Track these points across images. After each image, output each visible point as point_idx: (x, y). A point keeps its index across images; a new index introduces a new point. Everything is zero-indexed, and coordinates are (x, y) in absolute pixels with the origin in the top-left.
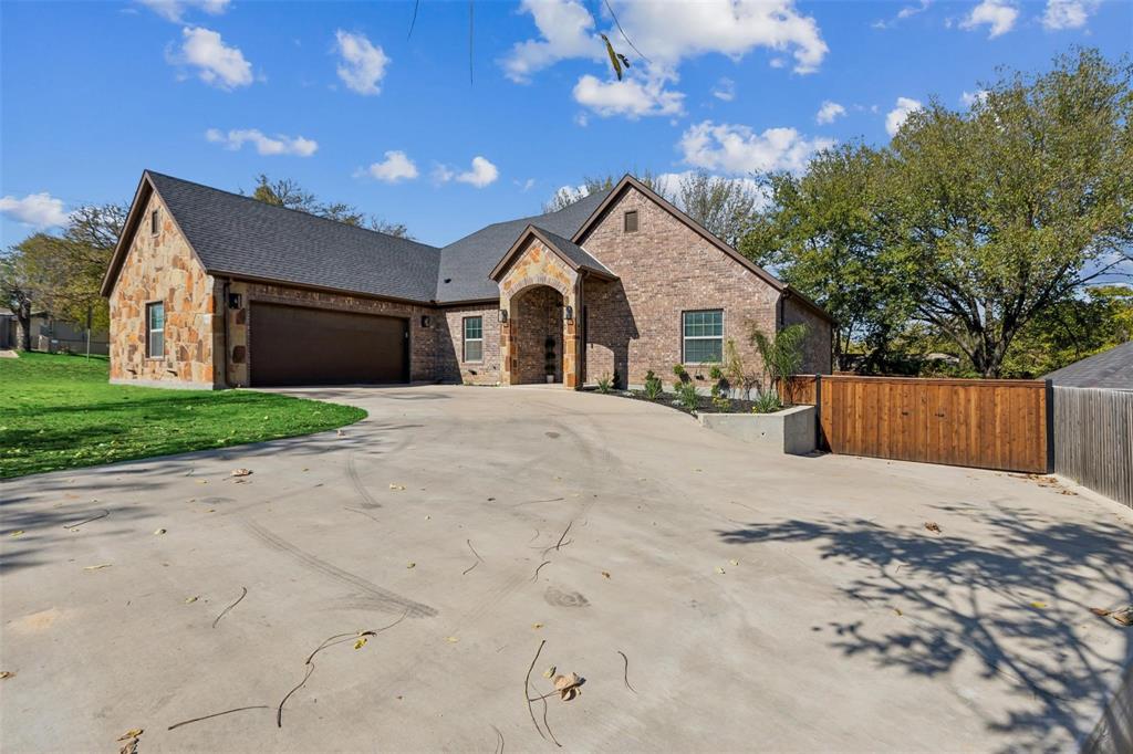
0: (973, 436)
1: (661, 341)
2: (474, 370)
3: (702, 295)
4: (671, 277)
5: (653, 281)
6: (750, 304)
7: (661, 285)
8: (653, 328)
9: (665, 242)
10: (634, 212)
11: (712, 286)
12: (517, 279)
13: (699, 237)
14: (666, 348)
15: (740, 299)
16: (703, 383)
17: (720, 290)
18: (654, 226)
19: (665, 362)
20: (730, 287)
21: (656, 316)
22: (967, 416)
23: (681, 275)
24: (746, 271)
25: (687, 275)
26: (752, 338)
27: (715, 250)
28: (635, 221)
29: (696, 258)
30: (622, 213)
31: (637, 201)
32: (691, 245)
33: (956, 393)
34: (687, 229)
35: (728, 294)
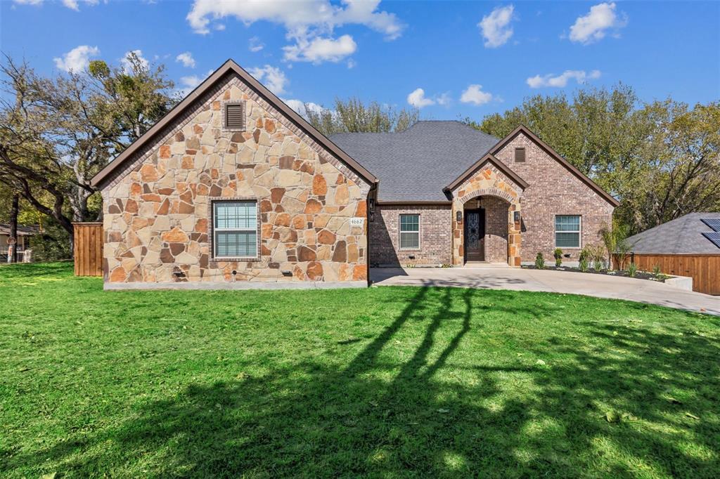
0: (700, 280)
1: (541, 234)
2: (412, 255)
3: (568, 205)
4: (548, 193)
5: (535, 195)
6: (598, 213)
7: (542, 198)
8: (536, 225)
9: (544, 171)
10: (523, 149)
11: (574, 201)
12: (470, 190)
13: (567, 171)
14: (544, 238)
15: (592, 210)
16: (569, 259)
17: (580, 204)
18: (537, 160)
19: (544, 247)
20: (586, 203)
21: (538, 218)
22: (698, 271)
23: (555, 193)
24: (595, 194)
25: (559, 193)
26: (599, 233)
27: (577, 180)
28: (523, 155)
29: (565, 183)
30: (513, 149)
31: (525, 142)
32: (561, 175)
33: (694, 260)
34: (559, 165)
35: (584, 207)
